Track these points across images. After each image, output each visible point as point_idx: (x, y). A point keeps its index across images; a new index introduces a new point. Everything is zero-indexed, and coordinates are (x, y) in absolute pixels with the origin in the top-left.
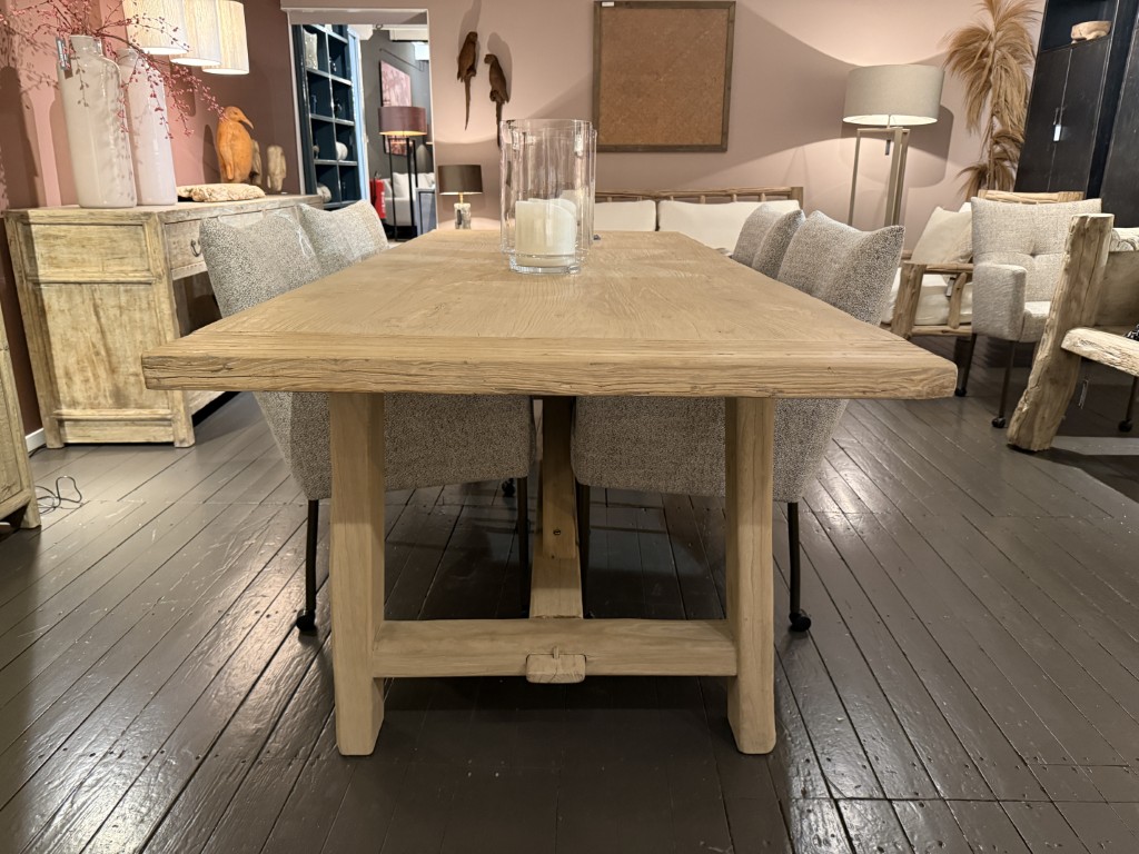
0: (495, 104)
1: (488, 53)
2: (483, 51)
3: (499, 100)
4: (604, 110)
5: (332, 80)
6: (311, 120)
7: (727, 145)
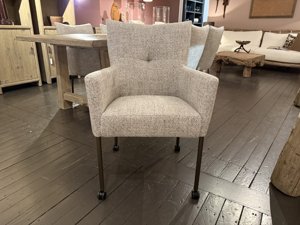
0: (224, 6)
3: (225, 5)
4: (254, 6)
5: (196, 2)
6: (187, 12)
7: (293, 15)
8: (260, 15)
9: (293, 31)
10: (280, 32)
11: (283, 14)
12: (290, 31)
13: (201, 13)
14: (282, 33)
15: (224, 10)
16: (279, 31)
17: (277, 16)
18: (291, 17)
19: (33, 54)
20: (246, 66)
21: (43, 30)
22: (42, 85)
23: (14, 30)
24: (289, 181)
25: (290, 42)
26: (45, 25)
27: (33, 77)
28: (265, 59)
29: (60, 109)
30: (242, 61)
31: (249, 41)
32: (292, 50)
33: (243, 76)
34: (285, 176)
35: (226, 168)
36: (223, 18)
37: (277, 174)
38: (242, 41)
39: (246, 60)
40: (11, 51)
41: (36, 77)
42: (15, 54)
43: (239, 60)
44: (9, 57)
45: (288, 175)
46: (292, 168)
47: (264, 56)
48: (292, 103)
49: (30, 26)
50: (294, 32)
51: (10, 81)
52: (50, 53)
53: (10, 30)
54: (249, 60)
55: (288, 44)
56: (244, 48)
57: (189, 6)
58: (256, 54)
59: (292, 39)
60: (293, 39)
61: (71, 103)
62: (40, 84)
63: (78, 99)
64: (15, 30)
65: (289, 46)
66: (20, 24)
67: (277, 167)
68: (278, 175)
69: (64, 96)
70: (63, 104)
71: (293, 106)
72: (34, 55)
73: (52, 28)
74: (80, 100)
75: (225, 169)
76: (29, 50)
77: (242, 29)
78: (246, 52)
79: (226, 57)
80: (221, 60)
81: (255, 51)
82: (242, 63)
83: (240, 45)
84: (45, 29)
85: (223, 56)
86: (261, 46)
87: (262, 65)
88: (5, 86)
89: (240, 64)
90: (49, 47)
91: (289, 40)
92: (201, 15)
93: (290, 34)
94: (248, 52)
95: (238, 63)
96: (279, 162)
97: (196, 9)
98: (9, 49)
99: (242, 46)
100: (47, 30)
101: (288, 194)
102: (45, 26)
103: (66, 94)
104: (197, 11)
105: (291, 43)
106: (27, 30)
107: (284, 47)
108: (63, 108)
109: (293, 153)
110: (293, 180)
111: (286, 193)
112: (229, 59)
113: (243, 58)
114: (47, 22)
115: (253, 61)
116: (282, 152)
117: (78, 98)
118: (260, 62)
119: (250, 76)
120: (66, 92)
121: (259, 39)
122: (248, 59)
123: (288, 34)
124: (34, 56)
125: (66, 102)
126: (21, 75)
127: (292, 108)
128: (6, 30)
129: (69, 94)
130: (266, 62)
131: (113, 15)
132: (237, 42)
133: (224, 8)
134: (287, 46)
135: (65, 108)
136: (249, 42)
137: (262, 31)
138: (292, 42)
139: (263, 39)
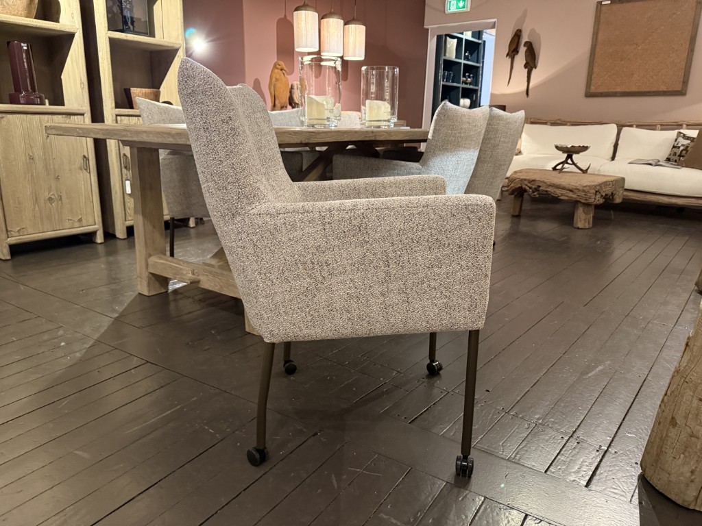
0: (527, 70)
1: (527, 40)
2: (525, 39)
3: (529, 67)
4: (596, 70)
5: (464, 64)
6: (443, 85)
7: (686, 91)
8: (610, 90)
9: (687, 125)
10: (659, 126)
11: (663, 88)
12: (681, 125)
13: (476, 88)
14: (661, 130)
15: (526, 79)
16: (656, 126)
17: (649, 92)
18: (681, 93)
19: (86, 170)
20: (580, 202)
21: (112, 116)
22: (103, 241)
23: (46, 117)
24: (686, 470)
25: (682, 148)
26: (118, 106)
27: (84, 222)
28: (626, 187)
29: (139, 293)
30: (571, 191)
31: (586, 145)
32: (686, 166)
33: (575, 226)
34: (675, 458)
35: (529, 437)
36: (526, 96)
37: (655, 453)
38: (569, 146)
39: (581, 188)
40: (37, 161)
41: (91, 221)
42: (47, 168)
43: (564, 188)
44: (32, 175)
45: (683, 453)
46: (691, 436)
47: (623, 179)
48: (693, 286)
49: (84, 108)
50: (690, 126)
51: (30, 230)
52: (126, 168)
53: (37, 117)
54: (588, 188)
55: (678, 153)
56: (575, 162)
57: (448, 71)
58: (604, 176)
59: (686, 142)
60: (689, 142)
61: (164, 281)
62: (100, 238)
63: (181, 269)
64: (50, 116)
65: (681, 157)
66: (63, 104)
67: (654, 434)
68: (658, 455)
69: (150, 263)
70: (145, 283)
71: (694, 293)
72: (90, 173)
73: (134, 114)
74: (185, 272)
75: (527, 440)
76: (80, 161)
77: (569, 120)
78: (580, 171)
79: (534, 181)
80: (521, 187)
81: (602, 169)
82: (571, 194)
83: (566, 155)
84: (117, 115)
85: (525, 180)
86: (616, 158)
87: (618, 200)
88: (19, 241)
89: (566, 198)
90: (124, 155)
91: (679, 145)
92: (476, 91)
93: (681, 131)
94: (585, 172)
95: (562, 195)
96: (658, 422)
97: (465, 79)
98: (32, 158)
99: (570, 157)
100: (123, 118)
101: (686, 505)
102: (117, 110)
103: (153, 259)
104: (466, 83)
105: (684, 152)
106: (76, 117)
107: (668, 160)
108: (146, 293)
109: (693, 397)
110: (696, 467)
111: (680, 502)
112: (539, 187)
113: (572, 184)
114: (125, 101)
115: (596, 192)
116: (666, 395)
117: (181, 267)
118: (612, 193)
119: (591, 226)
120: (153, 255)
121: (610, 142)
122: (586, 186)
123: (676, 132)
124: (88, 175)
125: (153, 278)
126: (57, 217)
127: (692, 297)
128: (29, 116)
129: (161, 258)
130: (625, 193)
131: (274, 87)
132: (557, 147)
133: (526, 75)
134: (676, 158)
135: (149, 291)
136: (585, 148)
137: (615, 126)
138: (686, 149)
139: (619, 142)
